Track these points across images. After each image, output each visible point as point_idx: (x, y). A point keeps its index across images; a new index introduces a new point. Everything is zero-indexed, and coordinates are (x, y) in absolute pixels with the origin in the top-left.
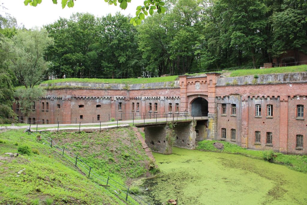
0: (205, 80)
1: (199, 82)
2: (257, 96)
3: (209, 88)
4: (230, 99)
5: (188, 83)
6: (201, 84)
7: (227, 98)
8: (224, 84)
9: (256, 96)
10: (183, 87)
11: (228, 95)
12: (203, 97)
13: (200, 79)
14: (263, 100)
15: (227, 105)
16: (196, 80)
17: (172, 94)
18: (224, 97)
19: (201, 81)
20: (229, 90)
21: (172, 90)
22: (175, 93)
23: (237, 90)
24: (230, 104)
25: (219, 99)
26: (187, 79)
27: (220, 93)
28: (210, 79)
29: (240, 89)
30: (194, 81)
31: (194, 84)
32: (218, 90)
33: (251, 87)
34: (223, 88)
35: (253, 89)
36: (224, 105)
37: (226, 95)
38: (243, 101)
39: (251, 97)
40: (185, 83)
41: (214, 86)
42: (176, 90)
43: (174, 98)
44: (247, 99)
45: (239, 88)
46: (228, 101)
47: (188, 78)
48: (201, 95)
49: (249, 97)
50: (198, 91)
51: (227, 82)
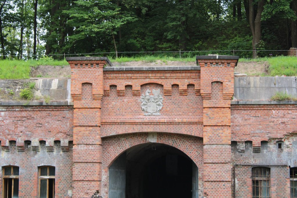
0: (187, 82)
1: (162, 86)
3: (209, 112)
4: (285, 150)
5: (108, 88)
6: (167, 93)
7: (272, 146)
8: (264, 99)
10: (86, 102)
11: (279, 136)
12: (170, 142)
13: (168, 75)
15: (273, 170)
16: (147, 81)
17: (22, 129)
18: (264, 143)
19: (168, 84)
20: (285, 120)
21: (24, 114)
22: (40, 125)
24: (285, 166)
25: (243, 151)
26: (105, 72)
27: (248, 129)
28: (215, 79)
30: (136, 86)
31: (136, 94)
32: (239, 117)
34: (259, 113)
36: (265, 170)
37: (272, 136)
40: (98, 90)
41: (228, 104)
42: (44, 113)
43: (35, 142)
46: (279, 156)
47: (113, 71)
48: (160, 135)
50: (157, 119)
51: (276, 93)
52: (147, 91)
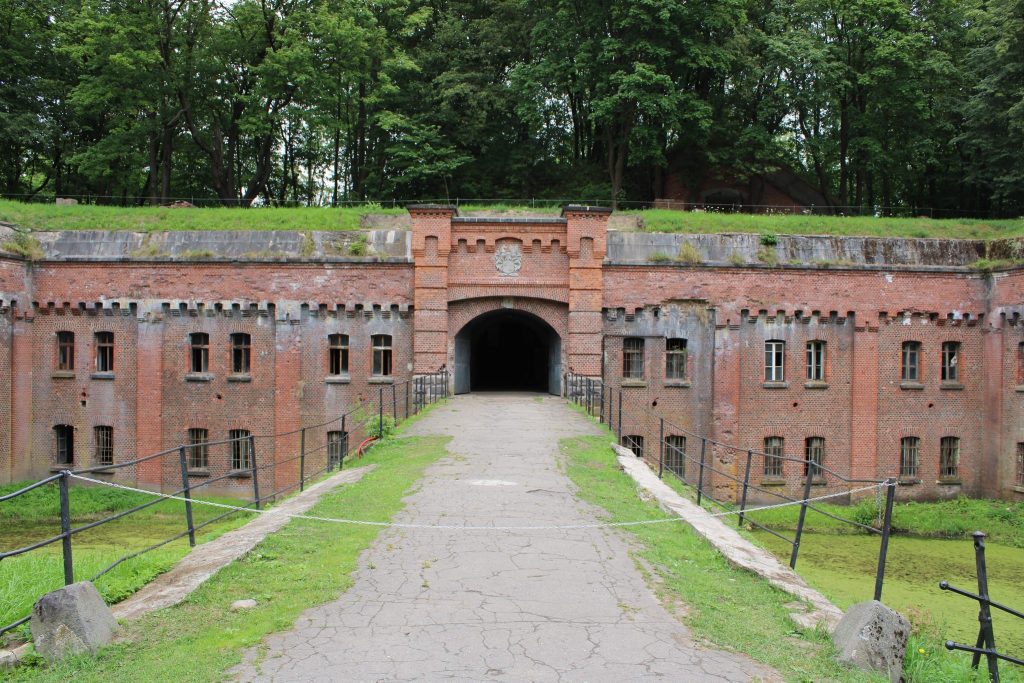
0: (551, 237)
1: (520, 241)
2: (775, 310)
3: (577, 273)
4: (662, 319)
5: (456, 242)
6: (527, 250)
7: (648, 315)
8: (640, 260)
9: (773, 310)
10: (431, 258)
11: (656, 302)
12: (529, 308)
13: (528, 228)
14: (793, 326)
15: (648, 342)
16: (504, 235)
17: (353, 290)
18: (638, 310)
19: (527, 240)
20: (663, 284)
21: (355, 272)
22: (374, 286)
23: (699, 284)
24: (662, 337)
25: (614, 320)
26: (454, 223)
27: (621, 294)
28: (584, 235)
29: (712, 282)
30: (490, 241)
31: (490, 251)
32: (612, 280)
33: (753, 278)
34: (634, 276)
35: (759, 283)
36: (635, 342)
37: (648, 302)
38: (720, 327)
39: (753, 312)
40: (445, 244)
41: (599, 264)
42: (379, 272)
43: (368, 307)
44: (736, 319)
45: (707, 277)
46: (654, 325)
47: (462, 223)
48: (517, 299)
49: (745, 312)
50: (515, 281)
51: (653, 253)
52: (503, 247)
